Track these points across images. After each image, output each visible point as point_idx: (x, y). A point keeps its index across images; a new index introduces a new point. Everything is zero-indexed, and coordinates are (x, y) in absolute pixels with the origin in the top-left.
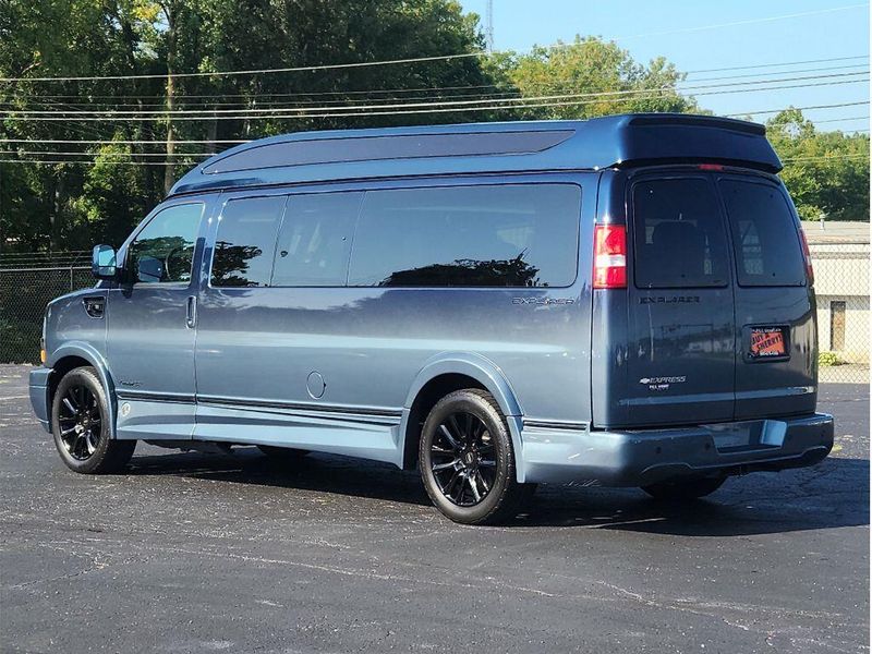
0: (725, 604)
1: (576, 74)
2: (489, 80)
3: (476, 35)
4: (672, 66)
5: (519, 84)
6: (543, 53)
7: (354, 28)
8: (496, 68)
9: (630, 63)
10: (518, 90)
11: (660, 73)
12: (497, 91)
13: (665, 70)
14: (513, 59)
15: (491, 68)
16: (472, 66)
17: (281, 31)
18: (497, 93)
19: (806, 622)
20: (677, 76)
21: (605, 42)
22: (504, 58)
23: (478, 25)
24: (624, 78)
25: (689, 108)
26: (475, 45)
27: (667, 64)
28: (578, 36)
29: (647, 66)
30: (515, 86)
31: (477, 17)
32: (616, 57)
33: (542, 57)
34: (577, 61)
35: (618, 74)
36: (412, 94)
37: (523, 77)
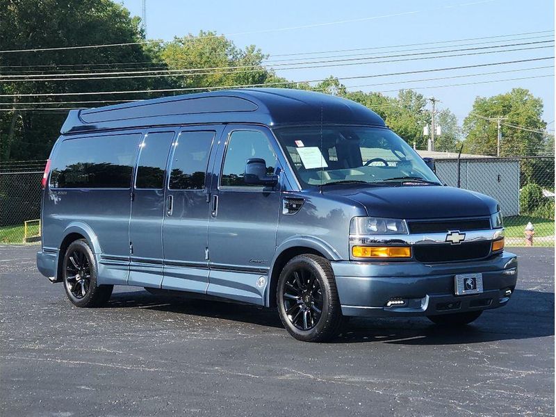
0: (364, 379)
1: (201, 55)
2: (148, 58)
3: (139, 30)
4: (259, 50)
5: (167, 61)
6: (180, 41)
7: (62, 24)
8: (152, 51)
9: (234, 48)
10: (166, 65)
11: (252, 54)
12: (153, 65)
13: (255, 52)
14: (162, 45)
15: (149, 51)
16: (137, 49)
17: (15, 25)
18: (153, 67)
19: (414, 388)
20: (263, 56)
21: (218, 35)
22: (157, 45)
23: (141, 24)
24: (230, 57)
25: (271, 76)
26: (138, 36)
27: (256, 49)
28: (202, 31)
29: (244, 50)
30: (164, 62)
31: (139, 19)
32: (225, 45)
33: (180, 44)
34: (201, 47)
35: (226, 55)
36: (99, 67)
37: (168, 57)
